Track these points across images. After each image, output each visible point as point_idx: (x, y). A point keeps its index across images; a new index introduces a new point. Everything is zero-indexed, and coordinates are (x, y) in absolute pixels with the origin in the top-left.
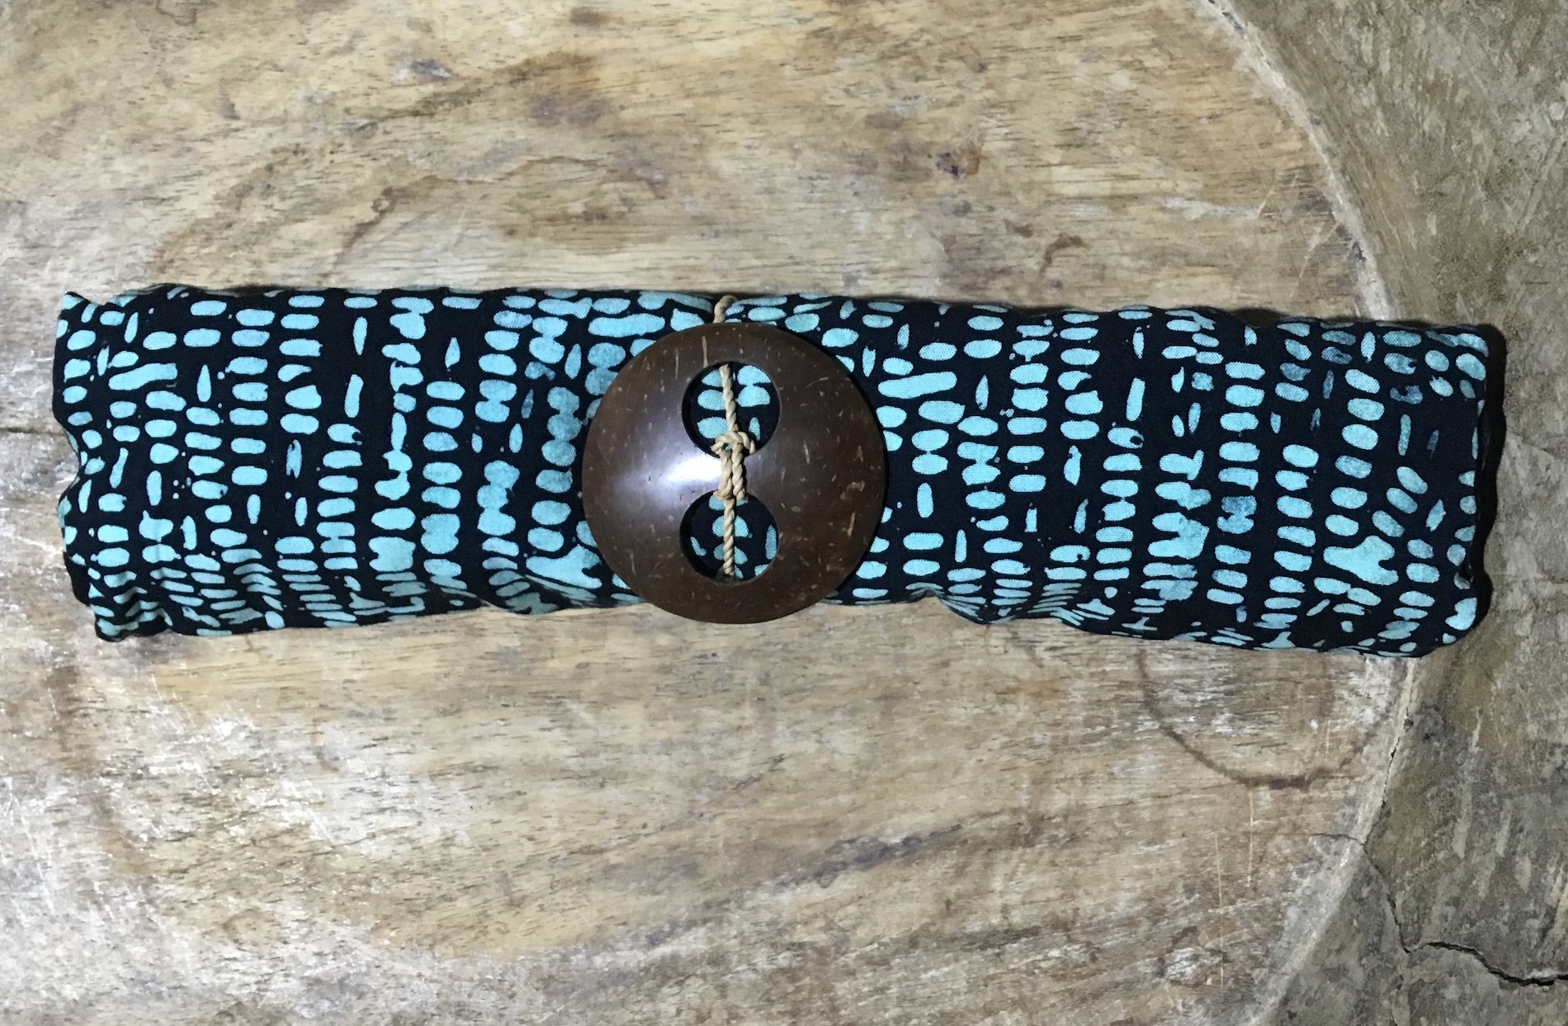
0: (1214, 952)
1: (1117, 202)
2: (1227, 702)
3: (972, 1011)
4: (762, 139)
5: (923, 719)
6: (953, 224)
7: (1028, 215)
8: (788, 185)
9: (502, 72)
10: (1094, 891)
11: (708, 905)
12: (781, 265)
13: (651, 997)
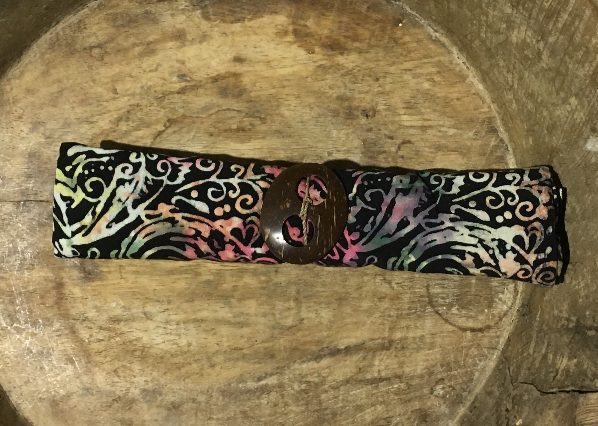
0: (450, 386)
1: (424, 128)
2: (457, 302)
3: (367, 405)
4: (300, 103)
5: (352, 307)
6: (366, 135)
7: (392, 132)
8: (309, 120)
9: (209, 78)
10: (409, 365)
11: (278, 368)
12: (306, 148)
13: (259, 398)
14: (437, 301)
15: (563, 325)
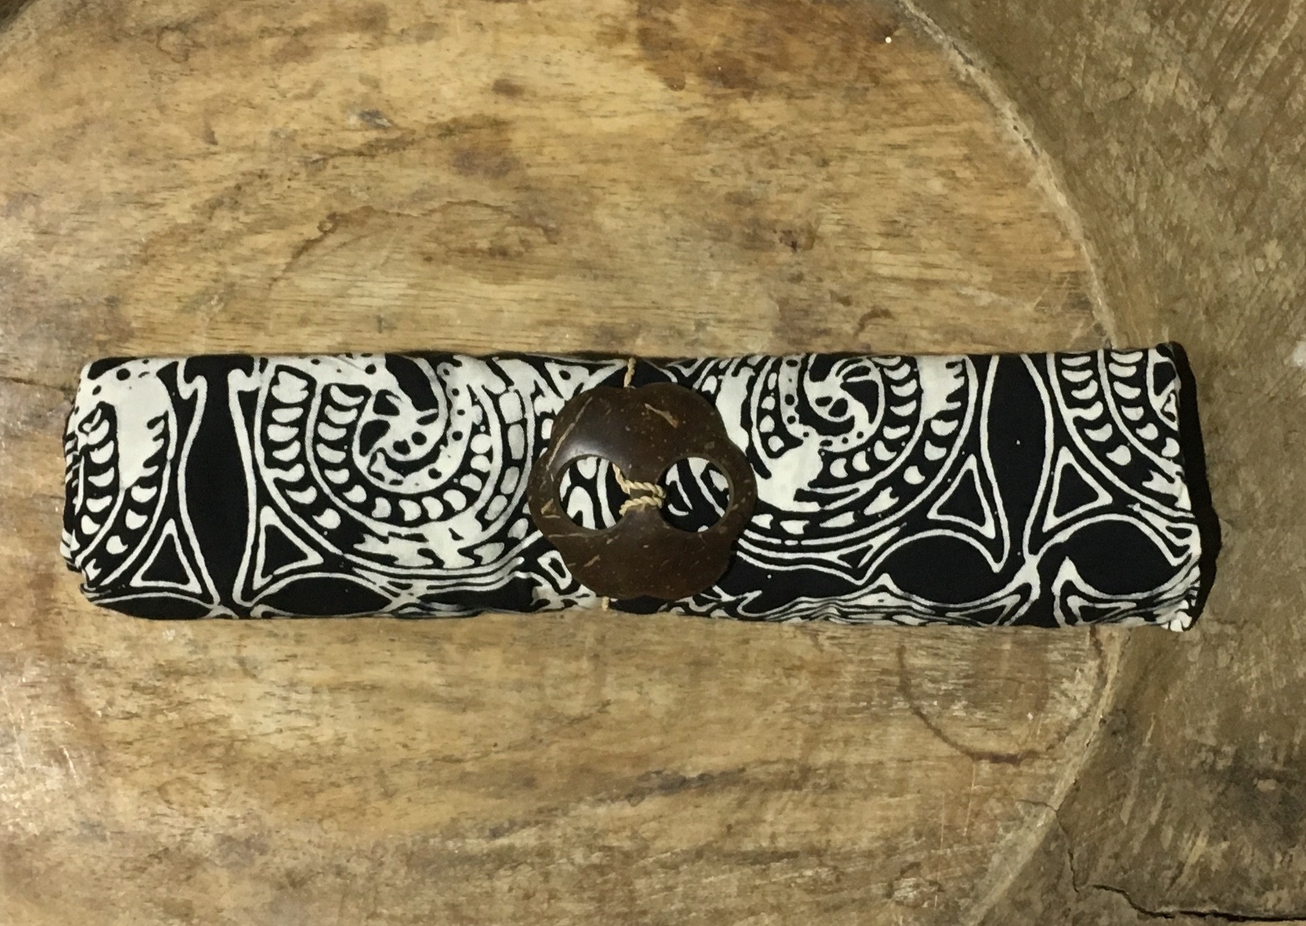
0: (932, 883)
1: (922, 285)
2: (964, 692)
3: (739, 911)
4: (640, 203)
5: (724, 683)
6: (785, 289)
7: (849, 288)
8: (658, 243)
9: (433, 126)
10: (844, 827)
11: (540, 811)
12: (645, 308)
13: (490, 876)
14: (919, 685)
15: (1203, 763)
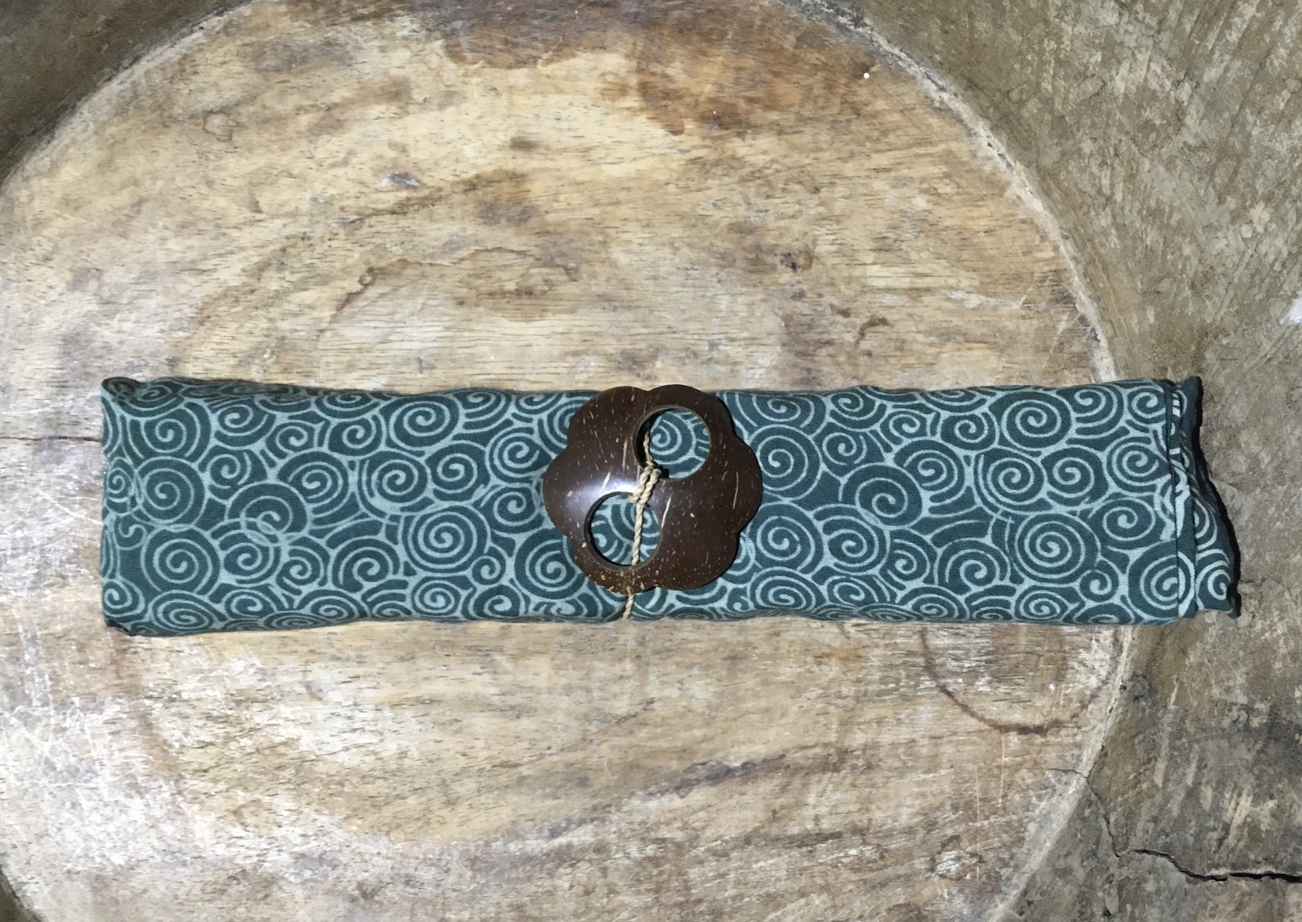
0: (973, 855)
1: (915, 293)
2: (987, 668)
3: (791, 894)
4: (650, 238)
5: (758, 675)
6: (792, 306)
7: (848, 301)
8: (669, 273)
9: (458, 183)
10: (883, 805)
11: (595, 808)
12: (662, 333)
13: (551, 875)
15: (1236, 722)
